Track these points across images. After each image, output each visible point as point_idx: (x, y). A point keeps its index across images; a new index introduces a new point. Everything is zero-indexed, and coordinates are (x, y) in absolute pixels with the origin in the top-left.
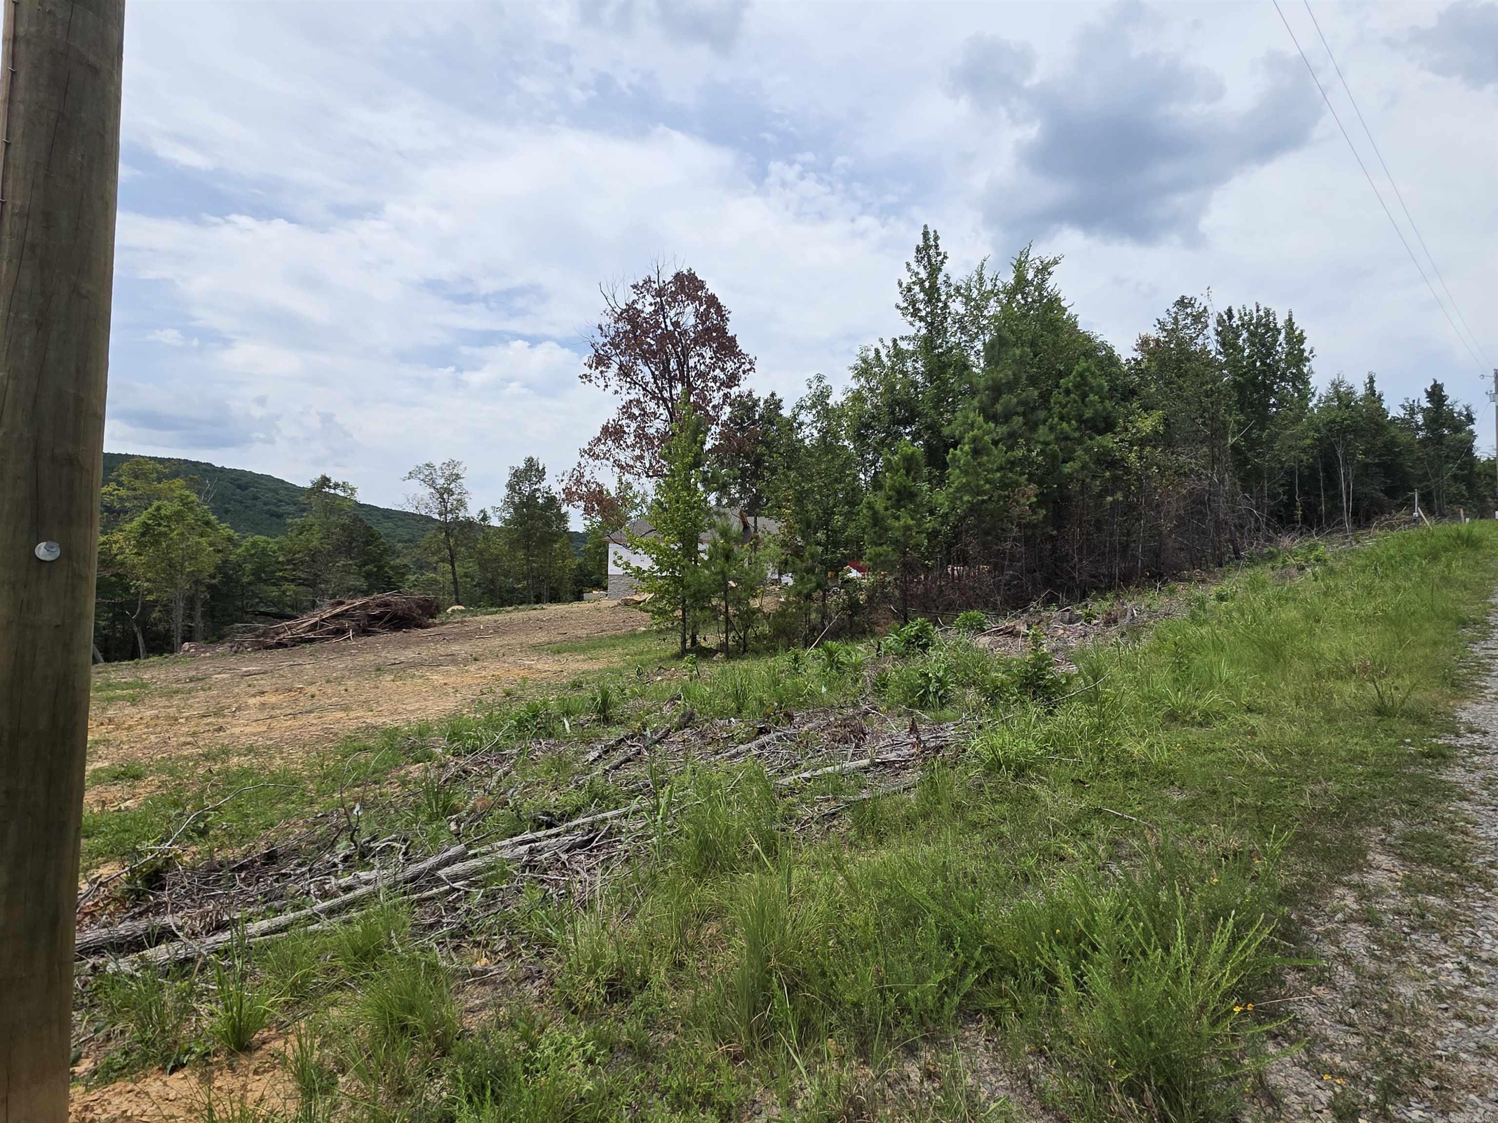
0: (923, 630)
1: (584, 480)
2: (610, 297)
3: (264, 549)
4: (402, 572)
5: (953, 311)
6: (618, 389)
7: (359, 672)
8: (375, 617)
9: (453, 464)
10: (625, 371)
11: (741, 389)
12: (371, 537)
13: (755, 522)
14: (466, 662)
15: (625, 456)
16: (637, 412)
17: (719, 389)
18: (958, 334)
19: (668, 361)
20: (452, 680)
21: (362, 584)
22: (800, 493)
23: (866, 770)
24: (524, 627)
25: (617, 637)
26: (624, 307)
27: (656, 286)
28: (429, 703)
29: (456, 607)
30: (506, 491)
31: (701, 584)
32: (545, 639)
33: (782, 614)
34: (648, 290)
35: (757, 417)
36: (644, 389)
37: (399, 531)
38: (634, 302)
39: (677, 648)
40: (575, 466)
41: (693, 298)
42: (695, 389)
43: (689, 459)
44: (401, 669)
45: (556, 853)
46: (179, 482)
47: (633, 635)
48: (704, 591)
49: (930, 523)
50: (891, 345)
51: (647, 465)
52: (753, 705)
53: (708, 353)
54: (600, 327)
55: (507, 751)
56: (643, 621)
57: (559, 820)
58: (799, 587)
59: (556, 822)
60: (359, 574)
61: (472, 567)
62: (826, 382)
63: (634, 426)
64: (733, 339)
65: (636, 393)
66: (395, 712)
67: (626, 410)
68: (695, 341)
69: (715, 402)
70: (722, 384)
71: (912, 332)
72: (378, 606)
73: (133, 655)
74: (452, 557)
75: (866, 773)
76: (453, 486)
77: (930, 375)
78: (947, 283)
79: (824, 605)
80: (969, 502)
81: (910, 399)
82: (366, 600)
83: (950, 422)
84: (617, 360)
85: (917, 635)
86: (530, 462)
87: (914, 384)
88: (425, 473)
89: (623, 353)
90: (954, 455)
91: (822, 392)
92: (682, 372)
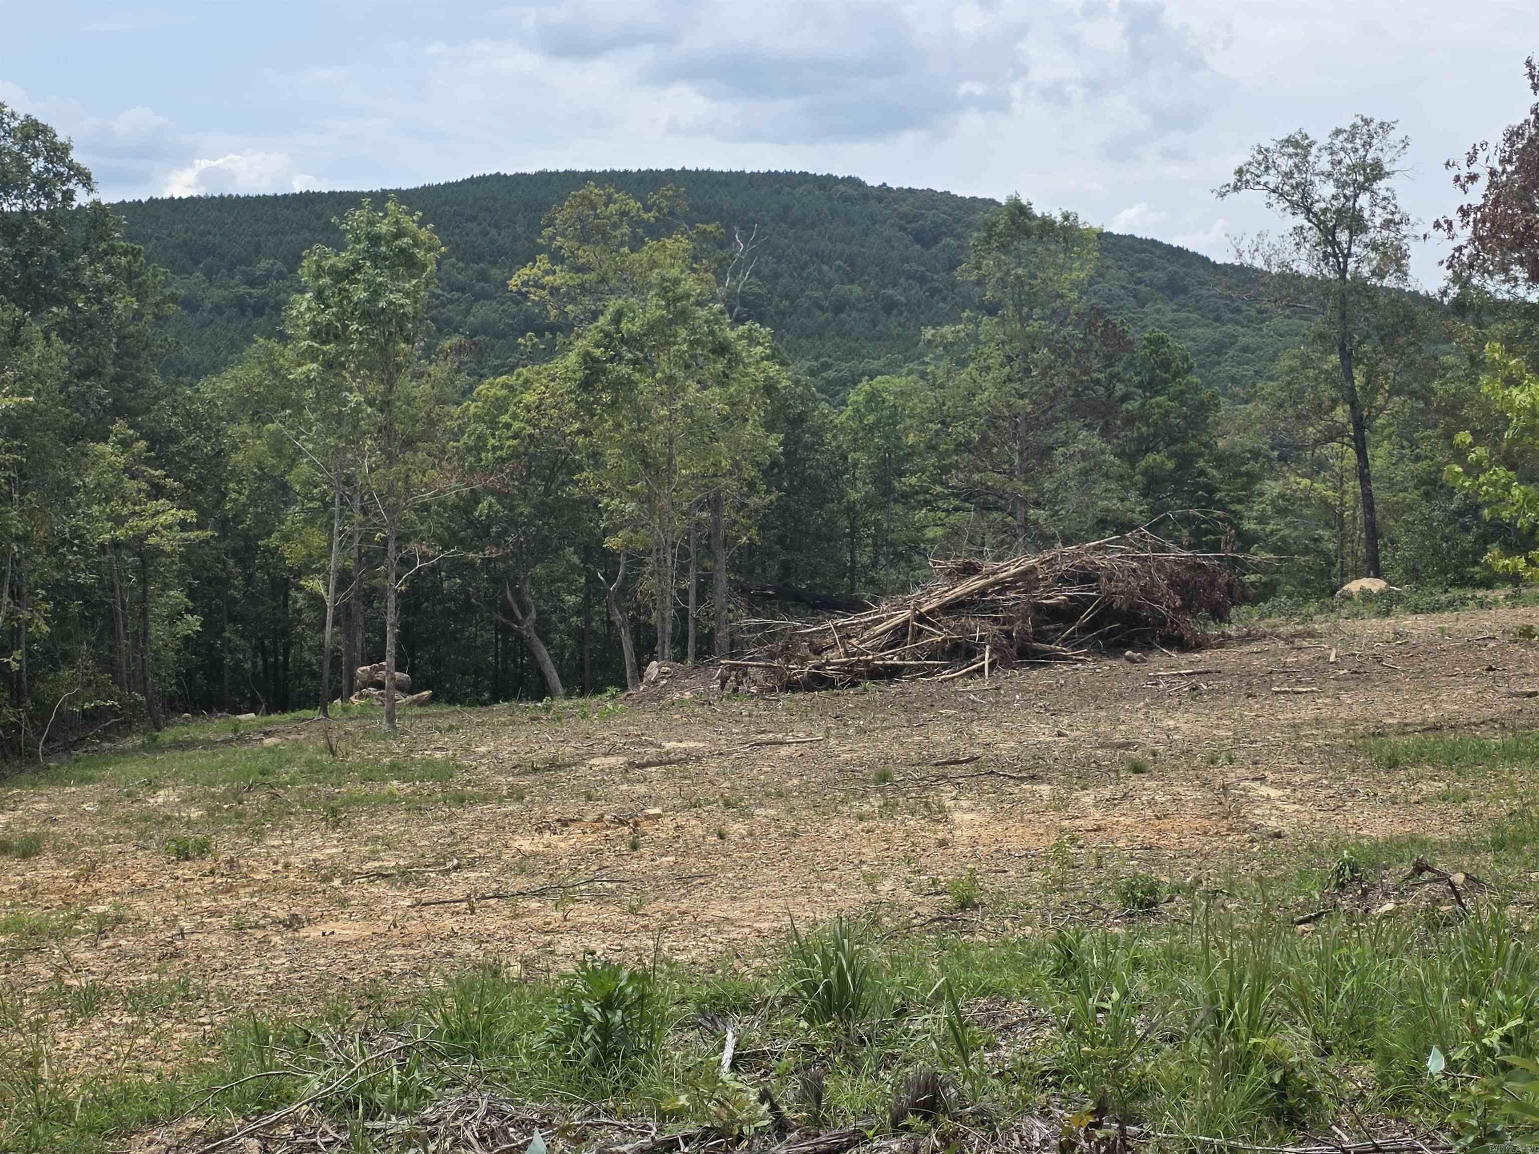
8: (1055, 615)
72: (1065, 580)
73: (541, 691)
74: (1361, 427)
76: (1362, 201)
82: (1032, 560)
88: (1282, 169)
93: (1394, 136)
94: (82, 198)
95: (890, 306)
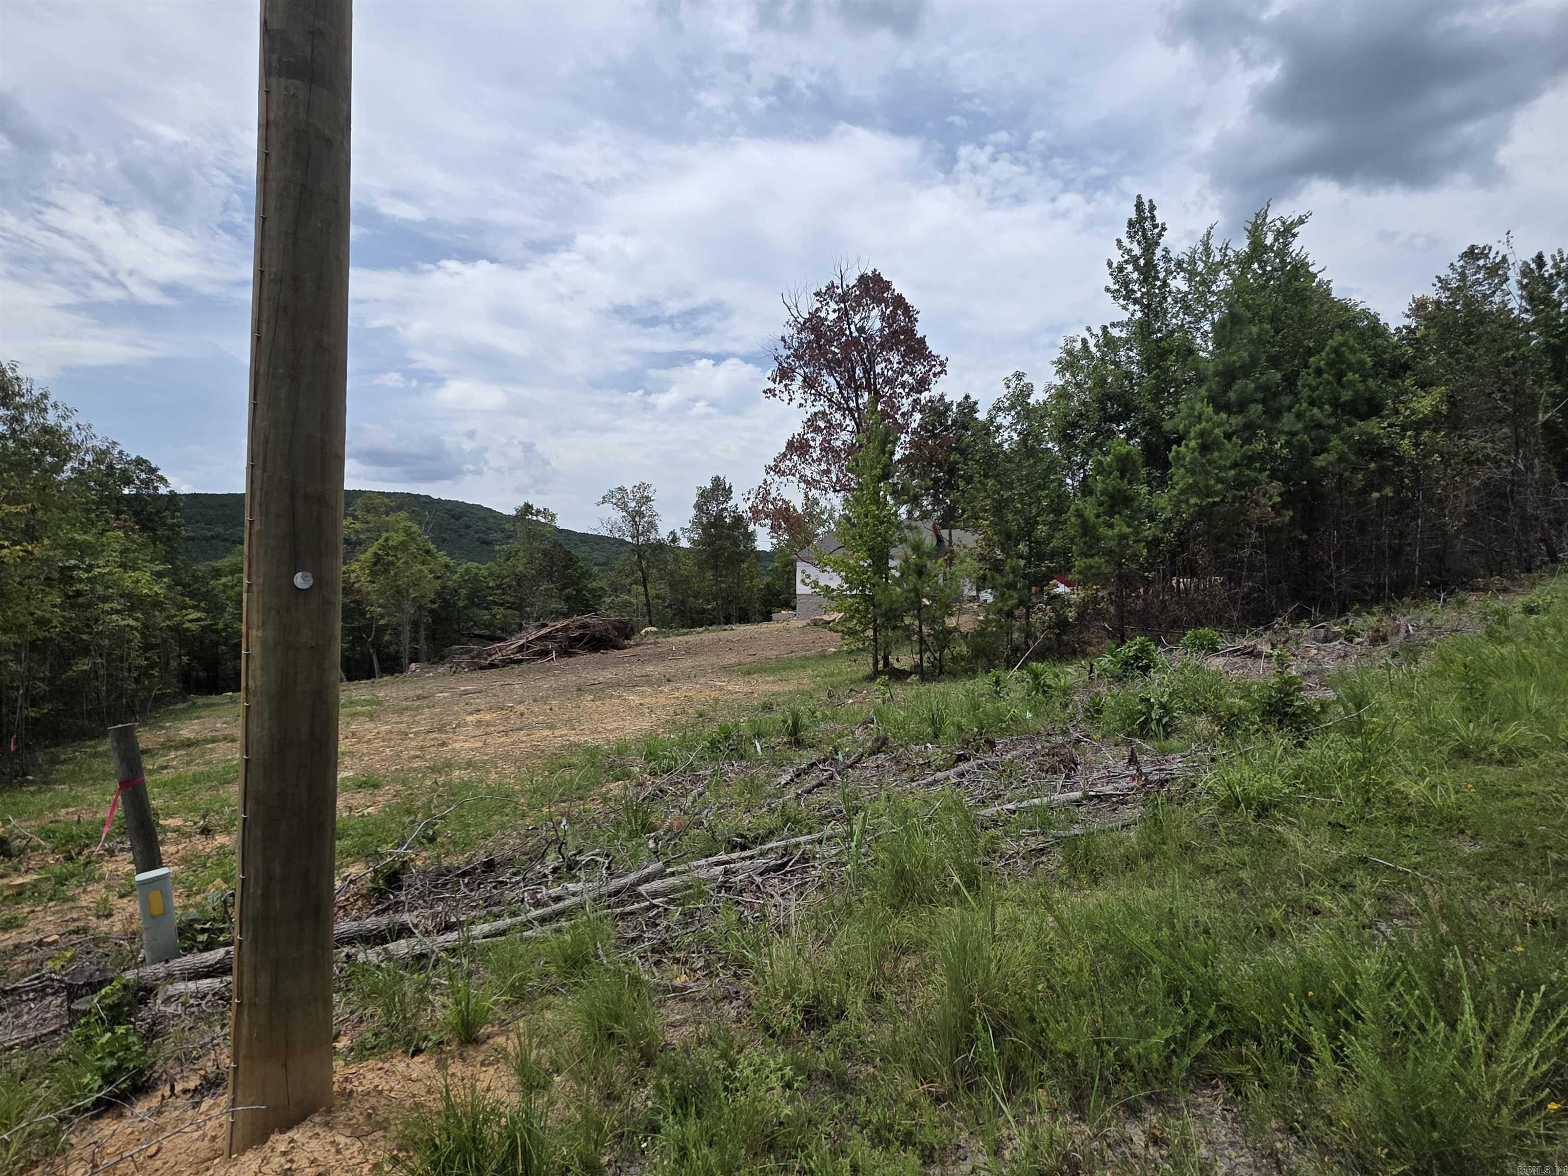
0: (1143, 650)
1: (770, 498)
2: (793, 307)
3: (476, 575)
4: (599, 594)
5: (1174, 290)
6: (803, 402)
7: (562, 691)
8: (575, 639)
9: (643, 487)
10: (809, 383)
11: (932, 393)
12: (570, 561)
13: (950, 535)
14: (659, 683)
15: (809, 472)
16: (822, 424)
17: (908, 395)
18: (1181, 315)
19: (854, 369)
20: (648, 700)
21: (563, 606)
22: (999, 502)
23: (1078, 803)
24: (713, 648)
25: (807, 658)
26: (807, 316)
27: (839, 291)
28: (627, 723)
29: (649, 629)
30: (694, 512)
31: (892, 603)
32: (736, 660)
33: (981, 633)
34: (831, 297)
35: (950, 422)
36: (830, 400)
37: (595, 554)
38: (818, 310)
39: (869, 669)
40: (761, 483)
41: (879, 301)
42: (883, 397)
43: (878, 471)
44: (600, 690)
45: (750, 876)
46: (403, 514)
48: (896, 610)
49: (1149, 530)
50: (1100, 333)
51: (834, 480)
52: (951, 730)
53: (895, 358)
54: (783, 339)
55: (701, 772)
56: (833, 642)
57: (753, 843)
58: (1000, 605)
59: (750, 845)
60: (560, 597)
61: (664, 588)
62: (1026, 380)
63: (819, 439)
64: (922, 341)
65: (821, 405)
66: (595, 731)
67: (811, 424)
68: (882, 346)
69: (904, 409)
70: (911, 390)
71: (1125, 316)
72: (578, 628)
73: (370, 675)
74: (645, 579)
75: (1078, 806)
76: (643, 508)
77: (1147, 364)
78: (1166, 258)
79: (1028, 623)
80: (1196, 505)
81: (1123, 394)
82: (566, 622)
83: (1172, 415)
84: (802, 372)
85: (1136, 655)
86: (717, 481)
87: (1128, 375)
88: (617, 496)
89: (807, 365)
90: (1178, 453)
91: (1022, 391)
92: (868, 380)
93: (652, 489)
94: (163, 490)
95: (444, 541)
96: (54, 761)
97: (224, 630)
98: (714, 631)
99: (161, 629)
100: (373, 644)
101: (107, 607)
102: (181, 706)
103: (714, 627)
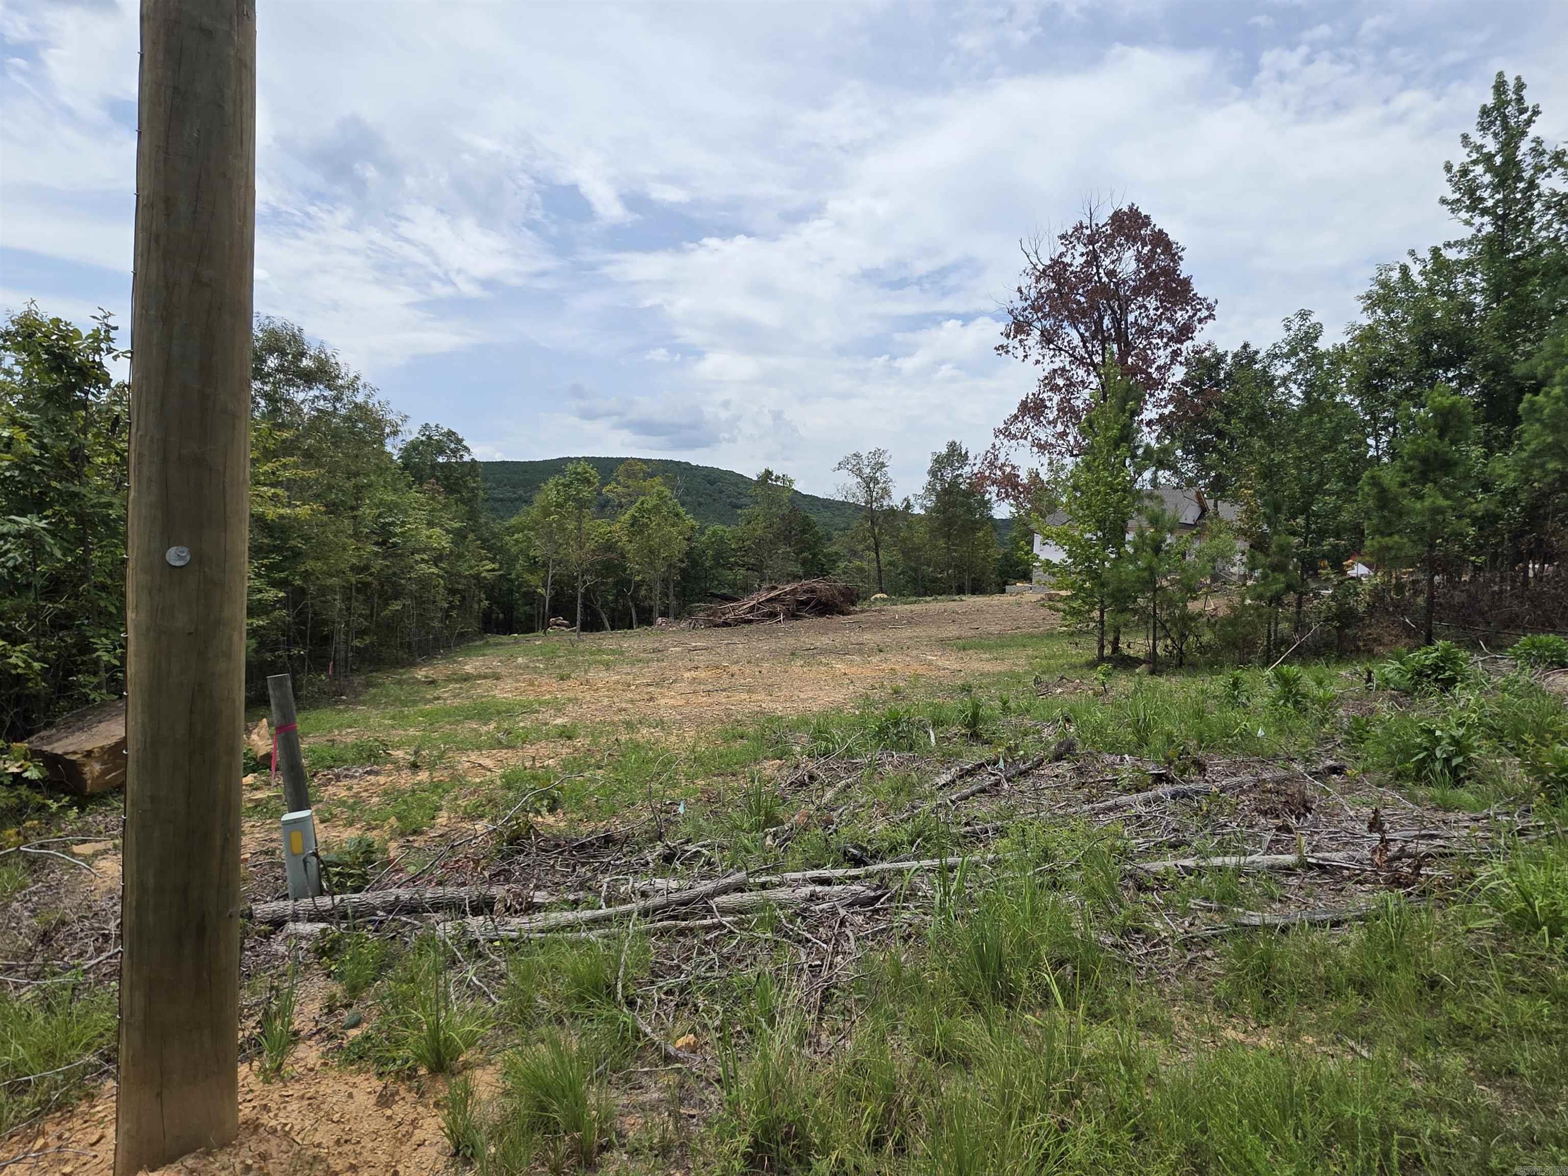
0: (1447, 658)
1: (999, 463)
2: (1033, 254)
3: (722, 537)
4: (834, 559)
5: (1547, 192)
6: (1040, 358)
7: (775, 654)
8: (803, 603)
9: (878, 453)
10: (1048, 338)
11: (1196, 343)
12: (807, 526)
13: (1216, 505)
14: (871, 653)
15: (1044, 434)
16: (1061, 382)
17: (1166, 345)
18: (1556, 226)
19: (1101, 318)
20: (854, 670)
21: (798, 569)
22: (1269, 468)
23: (1289, 870)
24: (937, 619)
25: (1031, 636)
26: (1049, 263)
27: (1088, 232)
28: (822, 694)
29: (878, 596)
30: (928, 478)
31: (1121, 581)
32: (956, 633)
33: (1233, 621)
34: (1078, 239)
35: (1222, 376)
36: (1071, 355)
37: (836, 520)
38: (1062, 255)
39: (1094, 654)
40: (989, 447)
41: (1132, 239)
42: (1134, 348)
43: (1114, 432)
44: (812, 655)
45: (834, 906)
46: (658, 480)
47: (1050, 635)
48: (1126, 590)
49: (1481, 503)
50: (1428, 256)
51: (1072, 442)
52: (1157, 742)
53: (1152, 303)
54: (1020, 290)
55: (858, 760)
56: (1057, 622)
57: (871, 858)
58: (1260, 589)
59: (867, 859)
60: (796, 561)
61: (898, 557)
62: (1313, 319)
63: (1056, 398)
64: (1186, 283)
65: (1062, 361)
66: (790, 699)
67: (1049, 382)
68: (1136, 291)
69: (1160, 362)
70: (1170, 340)
71: (1467, 233)
72: (806, 592)
73: (630, 625)
74: (877, 546)
75: (1288, 875)
76: (878, 474)
77: (1495, 292)
78: (1537, 151)
79: (1298, 613)
80: (1556, 471)
81: (1458, 330)
82: (795, 585)
83: (1529, 355)
84: (1039, 325)
85: (1436, 665)
86: (953, 446)
87: (1468, 308)
88: (853, 463)
89: (1045, 317)
90: (1532, 403)
91: (1307, 333)
92: (1118, 329)
93: (887, 455)
94: (467, 458)
95: (700, 504)
96: (369, 685)
97: (517, 579)
98: (943, 601)
99: (466, 577)
100: (632, 598)
101: (417, 557)
102: (478, 643)
103: (943, 597)
